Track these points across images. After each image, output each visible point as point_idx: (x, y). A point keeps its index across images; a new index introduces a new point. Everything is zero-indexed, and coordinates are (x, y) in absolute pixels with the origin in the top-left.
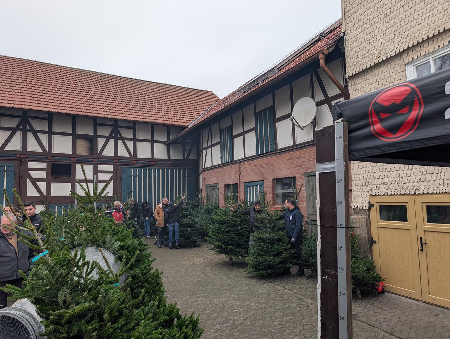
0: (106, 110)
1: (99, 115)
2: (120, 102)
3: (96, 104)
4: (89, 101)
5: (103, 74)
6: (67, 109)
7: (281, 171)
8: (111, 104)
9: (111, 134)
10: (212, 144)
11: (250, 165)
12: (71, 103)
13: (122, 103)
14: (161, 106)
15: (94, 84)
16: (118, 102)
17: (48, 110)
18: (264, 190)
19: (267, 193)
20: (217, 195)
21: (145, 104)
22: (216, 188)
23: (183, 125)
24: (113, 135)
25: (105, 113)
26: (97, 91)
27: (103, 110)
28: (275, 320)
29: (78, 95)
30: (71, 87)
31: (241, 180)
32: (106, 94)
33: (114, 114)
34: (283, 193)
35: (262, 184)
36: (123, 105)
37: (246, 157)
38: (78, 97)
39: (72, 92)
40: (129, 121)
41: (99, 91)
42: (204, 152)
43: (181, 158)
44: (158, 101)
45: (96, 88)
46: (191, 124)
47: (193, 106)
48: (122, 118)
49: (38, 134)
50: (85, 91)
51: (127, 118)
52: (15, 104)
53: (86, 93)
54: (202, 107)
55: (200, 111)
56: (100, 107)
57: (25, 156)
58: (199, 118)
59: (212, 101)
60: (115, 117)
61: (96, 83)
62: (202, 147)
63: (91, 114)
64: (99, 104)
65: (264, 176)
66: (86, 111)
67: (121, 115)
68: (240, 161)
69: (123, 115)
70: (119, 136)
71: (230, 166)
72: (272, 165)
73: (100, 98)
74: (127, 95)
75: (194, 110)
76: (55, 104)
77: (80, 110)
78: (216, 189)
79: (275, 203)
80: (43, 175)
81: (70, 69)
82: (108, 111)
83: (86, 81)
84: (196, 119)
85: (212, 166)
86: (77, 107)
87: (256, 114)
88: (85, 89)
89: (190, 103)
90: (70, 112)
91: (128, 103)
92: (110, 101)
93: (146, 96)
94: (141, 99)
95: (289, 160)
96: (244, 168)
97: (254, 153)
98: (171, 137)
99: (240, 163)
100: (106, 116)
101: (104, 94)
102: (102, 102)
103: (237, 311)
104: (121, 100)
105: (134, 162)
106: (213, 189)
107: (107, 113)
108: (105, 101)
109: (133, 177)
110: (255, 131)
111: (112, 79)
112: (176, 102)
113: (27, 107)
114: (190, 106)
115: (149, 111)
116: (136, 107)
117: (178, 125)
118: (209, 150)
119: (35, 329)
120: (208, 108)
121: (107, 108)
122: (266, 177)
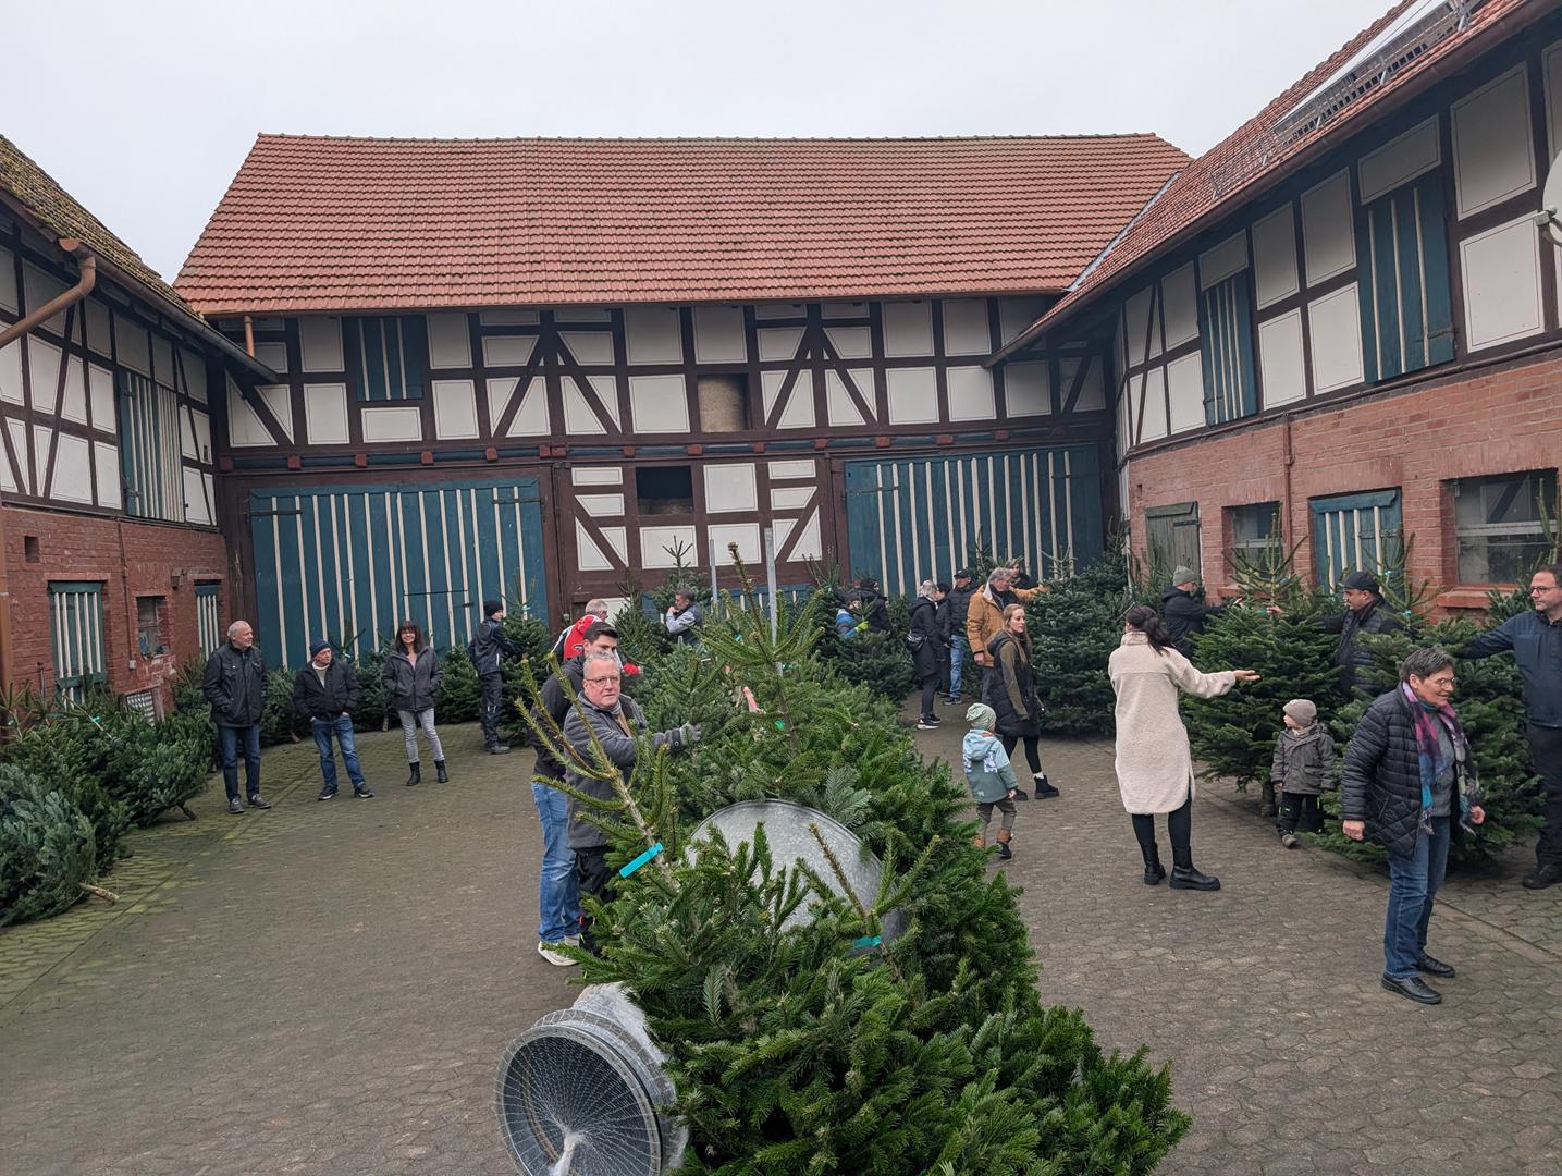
0: (779, 273)
1: (759, 294)
2: (822, 236)
3: (748, 255)
4: (724, 247)
5: (761, 144)
6: (662, 285)
7: (1486, 447)
8: (793, 246)
9: (801, 353)
10: (1168, 349)
11: (1336, 425)
12: (672, 265)
13: (829, 236)
14: (965, 225)
15: (736, 185)
16: (816, 237)
17: (608, 297)
18: (1402, 525)
19: (1418, 537)
20: (1195, 548)
21: (909, 227)
22: (1188, 518)
23: (1049, 289)
24: (809, 357)
25: (776, 283)
26: (747, 206)
27: (771, 273)
28: (1476, 1075)
29: (689, 231)
30: (667, 208)
31: (1295, 488)
32: (777, 214)
33: (806, 282)
34: (1491, 539)
35: (1394, 500)
36: (835, 245)
37: (1316, 393)
38: (692, 239)
39: (672, 223)
40: (856, 301)
41: (753, 206)
42: (1136, 382)
43: (1045, 409)
44: (952, 211)
45: (743, 199)
46: (1079, 280)
47: (1083, 208)
48: (834, 292)
49: (588, 378)
50: (711, 215)
51: (850, 292)
52: (518, 294)
53: (714, 222)
54: (1118, 207)
55: (1113, 221)
56: (759, 264)
57: (560, 451)
58: (1109, 250)
59: (1159, 172)
60: (811, 292)
61: (740, 179)
62: (1127, 363)
63: (735, 295)
64: (756, 255)
65: (1399, 470)
66: (716, 284)
67: (828, 282)
68: (1288, 414)
69: (835, 282)
70: (826, 357)
71: (1246, 435)
72: (1441, 423)
73: (758, 230)
74: (842, 205)
75: (1089, 222)
76: (628, 276)
77: (700, 284)
78: (1188, 523)
79: (1451, 578)
80: (614, 505)
81: (659, 144)
82: (786, 273)
83: (708, 180)
84: (1097, 257)
85: (1170, 437)
86: (689, 275)
87: (1360, 214)
88: (708, 207)
89: (1072, 194)
90: (672, 296)
91: (850, 236)
92: (789, 237)
93: (910, 198)
94: (892, 212)
95: (1525, 396)
96: (1310, 438)
97: (1354, 374)
98: (1007, 340)
99: (1293, 420)
100: (781, 293)
101: (769, 214)
102: (766, 246)
103: (1303, 1015)
104: (825, 229)
105: (882, 441)
106: (1176, 525)
107: (784, 283)
108: (775, 237)
109: (880, 493)
110: (1356, 284)
111: (791, 155)
112: (1017, 202)
113: (553, 298)
114: (1072, 208)
115: (923, 251)
116: (876, 244)
117: (1028, 290)
118: (1155, 375)
119: (647, 1086)
120: (1141, 206)
121: (781, 263)
122: (1409, 471)
